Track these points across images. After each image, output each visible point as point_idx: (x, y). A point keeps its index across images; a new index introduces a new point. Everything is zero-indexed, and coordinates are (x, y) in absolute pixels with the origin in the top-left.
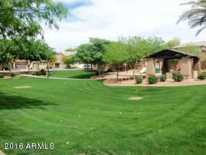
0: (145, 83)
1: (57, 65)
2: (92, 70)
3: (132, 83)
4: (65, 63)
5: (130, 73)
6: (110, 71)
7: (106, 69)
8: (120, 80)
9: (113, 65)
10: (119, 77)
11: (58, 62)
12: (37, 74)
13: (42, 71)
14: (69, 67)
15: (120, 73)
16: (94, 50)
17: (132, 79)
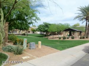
0: (62, 39)
1: (29, 32)
2: (43, 34)
3: (58, 39)
4: (32, 31)
5: (58, 36)
6: (50, 35)
7: (49, 34)
8: (54, 38)
9: (52, 33)
10: (54, 37)
11: (29, 30)
12: (22, 35)
13: (24, 34)
14: (34, 33)
15: (54, 36)
16: (45, 27)
17: (58, 38)
